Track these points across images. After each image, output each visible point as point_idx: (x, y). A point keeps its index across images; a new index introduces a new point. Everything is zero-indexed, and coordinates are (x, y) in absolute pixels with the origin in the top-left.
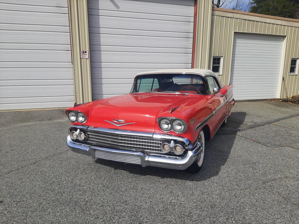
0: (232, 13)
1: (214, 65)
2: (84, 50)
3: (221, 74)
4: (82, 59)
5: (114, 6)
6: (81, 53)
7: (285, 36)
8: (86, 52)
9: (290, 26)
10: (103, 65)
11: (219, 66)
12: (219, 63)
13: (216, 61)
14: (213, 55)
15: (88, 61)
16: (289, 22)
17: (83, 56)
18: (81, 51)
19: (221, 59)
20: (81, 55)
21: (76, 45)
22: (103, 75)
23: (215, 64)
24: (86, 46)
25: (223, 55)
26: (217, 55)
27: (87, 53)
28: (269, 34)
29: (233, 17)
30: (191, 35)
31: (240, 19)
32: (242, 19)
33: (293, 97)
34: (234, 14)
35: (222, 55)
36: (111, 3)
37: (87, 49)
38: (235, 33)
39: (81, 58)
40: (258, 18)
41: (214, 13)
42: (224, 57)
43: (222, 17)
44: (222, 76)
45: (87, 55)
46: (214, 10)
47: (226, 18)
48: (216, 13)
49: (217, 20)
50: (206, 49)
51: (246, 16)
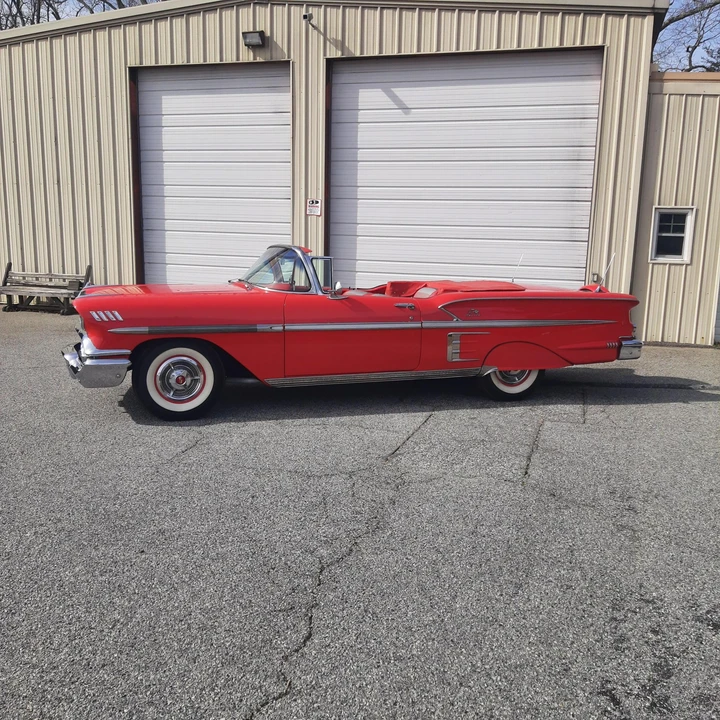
1: (664, 235)
2: (315, 200)
3: (688, 262)
4: (309, 218)
6: (308, 204)
8: (317, 202)
10: (361, 229)
11: (683, 238)
12: (682, 229)
13: (672, 224)
14: (656, 206)
15: (321, 221)
17: (311, 211)
18: (308, 201)
19: (688, 217)
20: (308, 208)
21: (300, 188)
22: (358, 251)
23: (669, 232)
24: (317, 189)
25: (695, 207)
26: (673, 206)
27: (319, 205)
30: (591, 152)
35: (690, 206)
36: (383, 94)
37: (321, 197)
39: (306, 215)
41: (662, 87)
42: (697, 210)
43: (689, 98)
44: (689, 267)
45: (319, 209)
46: (662, 80)
47: (706, 99)
48: (669, 87)
49: (672, 106)
50: (628, 189)
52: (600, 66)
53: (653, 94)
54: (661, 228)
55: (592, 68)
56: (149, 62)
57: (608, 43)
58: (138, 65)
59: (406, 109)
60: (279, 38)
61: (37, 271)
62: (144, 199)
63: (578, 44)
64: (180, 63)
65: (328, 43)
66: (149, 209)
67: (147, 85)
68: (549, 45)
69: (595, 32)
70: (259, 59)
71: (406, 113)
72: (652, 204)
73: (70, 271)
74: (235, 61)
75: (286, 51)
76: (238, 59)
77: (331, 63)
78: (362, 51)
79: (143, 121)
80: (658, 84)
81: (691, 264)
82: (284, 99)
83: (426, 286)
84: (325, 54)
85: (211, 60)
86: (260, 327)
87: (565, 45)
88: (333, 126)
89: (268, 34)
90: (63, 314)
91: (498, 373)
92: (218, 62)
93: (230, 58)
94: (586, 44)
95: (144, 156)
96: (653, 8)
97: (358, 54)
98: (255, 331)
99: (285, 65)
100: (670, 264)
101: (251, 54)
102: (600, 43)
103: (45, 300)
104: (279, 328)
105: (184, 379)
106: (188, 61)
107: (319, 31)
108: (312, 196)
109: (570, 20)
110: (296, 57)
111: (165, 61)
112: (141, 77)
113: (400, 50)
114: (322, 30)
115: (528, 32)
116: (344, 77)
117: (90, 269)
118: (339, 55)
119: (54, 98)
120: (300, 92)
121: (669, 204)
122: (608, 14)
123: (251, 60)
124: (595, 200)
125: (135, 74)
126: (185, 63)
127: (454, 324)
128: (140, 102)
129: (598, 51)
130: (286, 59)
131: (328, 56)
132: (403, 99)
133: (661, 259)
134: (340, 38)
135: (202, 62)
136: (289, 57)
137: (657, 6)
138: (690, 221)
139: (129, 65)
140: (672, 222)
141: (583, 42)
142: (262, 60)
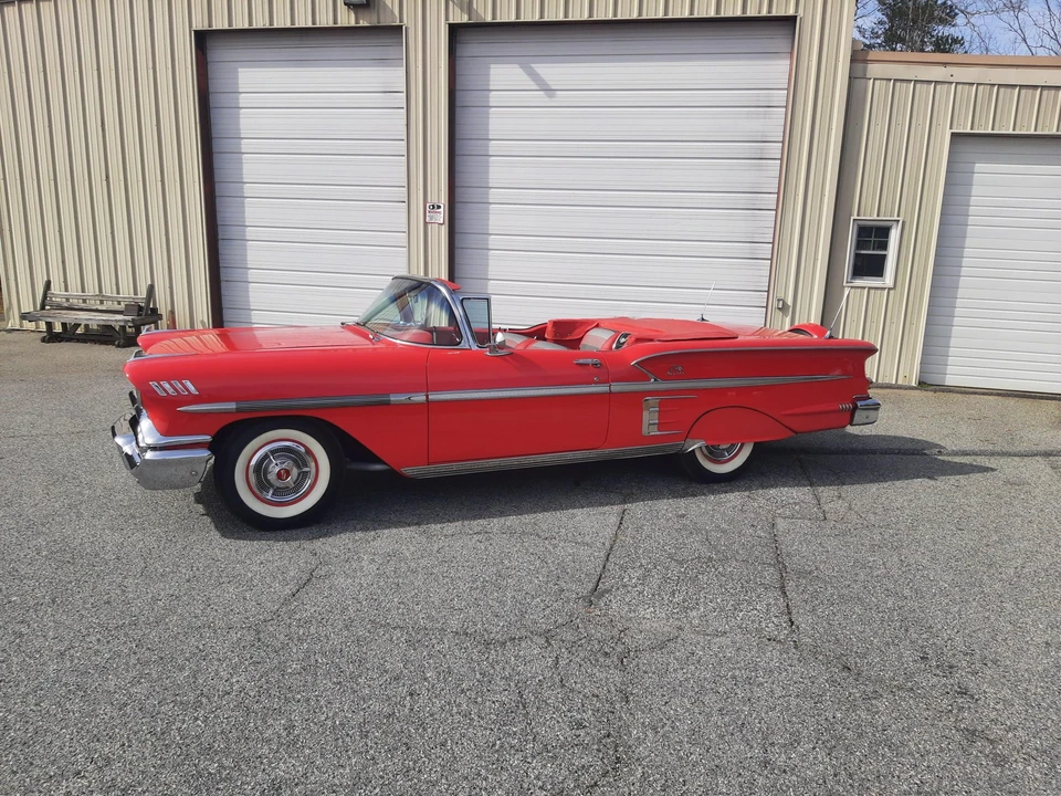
0: (945, 64)
1: (863, 252)
2: (435, 201)
3: (891, 285)
4: (429, 226)
5: (526, 77)
6: (428, 209)
8: (439, 207)
10: (493, 241)
11: (884, 257)
12: (884, 246)
13: (873, 239)
14: (855, 217)
15: (444, 230)
17: (431, 218)
18: (428, 205)
19: (894, 226)
20: (428, 214)
21: (417, 189)
22: (490, 268)
23: (869, 249)
24: (439, 190)
25: (901, 219)
26: (875, 217)
27: (442, 210)
29: (951, 79)
30: (774, 149)
31: (981, 88)
32: (993, 85)
34: (951, 70)
35: (895, 218)
36: (520, 71)
37: (443, 200)
38: (954, 135)
39: (426, 223)
41: (865, 71)
42: (904, 222)
43: (898, 84)
44: (892, 292)
45: (441, 216)
46: (866, 61)
47: (918, 86)
48: (874, 70)
49: (876, 93)
50: (822, 195)
51: (1014, 70)
52: (790, 41)
53: (855, 78)
54: (860, 244)
55: (780, 43)
56: (220, 23)
57: (801, 13)
58: (206, 28)
59: (549, 90)
61: (83, 291)
62: (218, 200)
63: (764, 13)
64: (260, 26)
65: (451, 4)
66: (225, 212)
67: (220, 54)
68: (729, 14)
70: (362, 23)
71: (550, 97)
72: (851, 215)
73: (126, 292)
74: (331, 24)
75: (397, 14)
76: (335, 22)
77: (454, 30)
78: (494, 17)
79: (214, 100)
80: (860, 66)
81: (894, 288)
82: (395, 76)
83: (597, 326)
84: (447, 19)
85: (300, 23)
86: (394, 398)
87: (748, 14)
88: (458, 110)
90: (118, 346)
91: (704, 449)
92: (310, 25)
93: (325, 20)
94: (774, 13)
95: (217, 146)
97: (489, 19)
98: (388, 403)
99: (396, 30)
100: (869, 288)
101: (353, 16)
102: (791, 12)
103: (96, 327)
104: (420, 398)
105: (288, 473)
106: (271, 23)
108: (432, 199)
110: (410, 21)
111: (241, 23)
112: (210, 43)
113: (542, 16)
116: (472, 48)
117: (151, 289)
118: (465, 19)
119: (98, 69)
120: (417, 67)
121: (871, 215)
123: (353, 23)
124: (781, 208)
125: (203, 39)
126: (267, 26)
127: (651, 385)
128: (210, 76)
129: (790, 21)
130: (398, 23)
131: (451, 21)
132: (545, 78)
133: (859, 282)
135: (288, 25)
136: (401, 21)
138: (894, 235)
139: (194, 28)
140: (873, 236)
141: (770, 11)
142: (366, 24)
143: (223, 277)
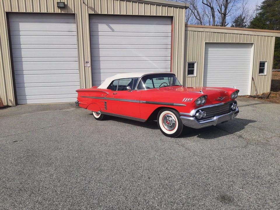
0: (203, 28)
1: (189, 69)
2: (87, 61)
3: (196, 76)
4: (86, 68)
5: (109, 28)
6: (85, 63)
7: (253, 43)
8: (88, 62)
9: (256, 35)
10: (102, 71)
11: (194, 70)
12: (193, 67)
13: (191, 66)
14: (188, 61)
15: (90, 68)
16: (255, 32)
17: (86, 65)
18: (85, 62)
19: (195, 64)
20: (85, 64)
21: (82, 58)
22: (101, 78)
23: (190, 68)
24: (88, 58)
25: (197, 61)
26: (192, 61)
27: (89, 63)
28: (237, 42)
29: (204, 31)
30: (170, 47)
31: (210, 33)
32: (212, 32)
33: (263, 94)
34: (204, 29)
36: (107, 27)
37: (89, 60)
38: (206, 43)
39: (85, 67)
40: (226, 30)
41: (187, 29)
43: (194, 32)
45: (89, 65)
46: (187, 27)
47: (198, 32)
48: (189, 29)
49: (190, 34)
50: (181, 57)
51: (215, 29)
52: (171, 22)
53: (186, 31)
56: (15, 10)
57: (174, 15)
58: (10, 11)
60: (70, 5)
62: (14, 63)
63: (166, 15)
64: (29, 12)
65: (89, 9)
66: (16, 67)
67: (13, 20)
68: (159, 15)
69: (170, 12)
70: (63, 12)
75: (73, 10)
76: (54, 11)
77: (90, 15)
79: (12, 33)
84: (88, 12)
85: (42, 11)
87: (163, 15)
88: (91, 37)
89: (66, 3)
92: (46, 12)
93: (51, 11)
94: (168, 15)
95: (13, 47)
96: (186, 7)
97: (100, 13)
99: (74, 15)
100: (191, 77)
101: (60, 10)
102: (172, 15)
106: (33, 11)
107: (85, 4)
108: (86, 60)
109: (164, 8)
110: (78, 12)
111: (22, 11)
112: (10, 16)
113: (114, 13)
114: (86, 4)
115: (153, 11)
116: (94, 20)
118: (93, 13)
120: (80, 25)
122: (174, 7)
123: (60, 12)
124: (173, 60)
125: (8, 15)
126: (31, 12)
129: (171, 18)
130: (73, 13)
131: (89, 13)
132: (114, 29)
133: (189, 76)
134: (93, 7)
135: (39, 12)
136: (75, 12)
137: (186, 6)
138: (195, 65)
139: (5, 11)
140: (191, 65)
141: (167, 15)
142: (64, 13)
143: (17, 86)
